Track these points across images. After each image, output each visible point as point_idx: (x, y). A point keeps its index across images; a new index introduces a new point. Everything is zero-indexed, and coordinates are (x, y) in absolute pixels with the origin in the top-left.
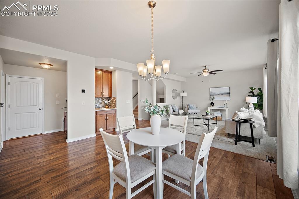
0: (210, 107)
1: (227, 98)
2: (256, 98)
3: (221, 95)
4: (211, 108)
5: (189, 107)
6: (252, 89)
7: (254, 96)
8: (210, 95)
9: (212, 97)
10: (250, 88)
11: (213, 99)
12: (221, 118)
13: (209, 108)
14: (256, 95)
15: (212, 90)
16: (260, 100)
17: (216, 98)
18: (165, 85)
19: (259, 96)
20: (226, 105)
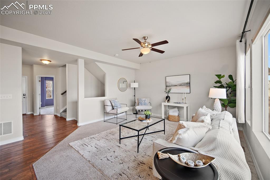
0: (165, 102)
1: (187, 90)
2: (225, 90)
3: (180, 86)
4: (167, 104)
5: (139, 101)
6: (219, 76)
7: (222, 87)
8: (166, 86)
9: (168, 88)
10: (217, 75)
11: (169, 91)
12: (177, 118)
13: (163, 104)
14: (225, 85)
15: (168, 79)
16: (230, 93)
17: (174, 90)
18: (105, 73)
19: (230, 87)
20: (184, 99)
